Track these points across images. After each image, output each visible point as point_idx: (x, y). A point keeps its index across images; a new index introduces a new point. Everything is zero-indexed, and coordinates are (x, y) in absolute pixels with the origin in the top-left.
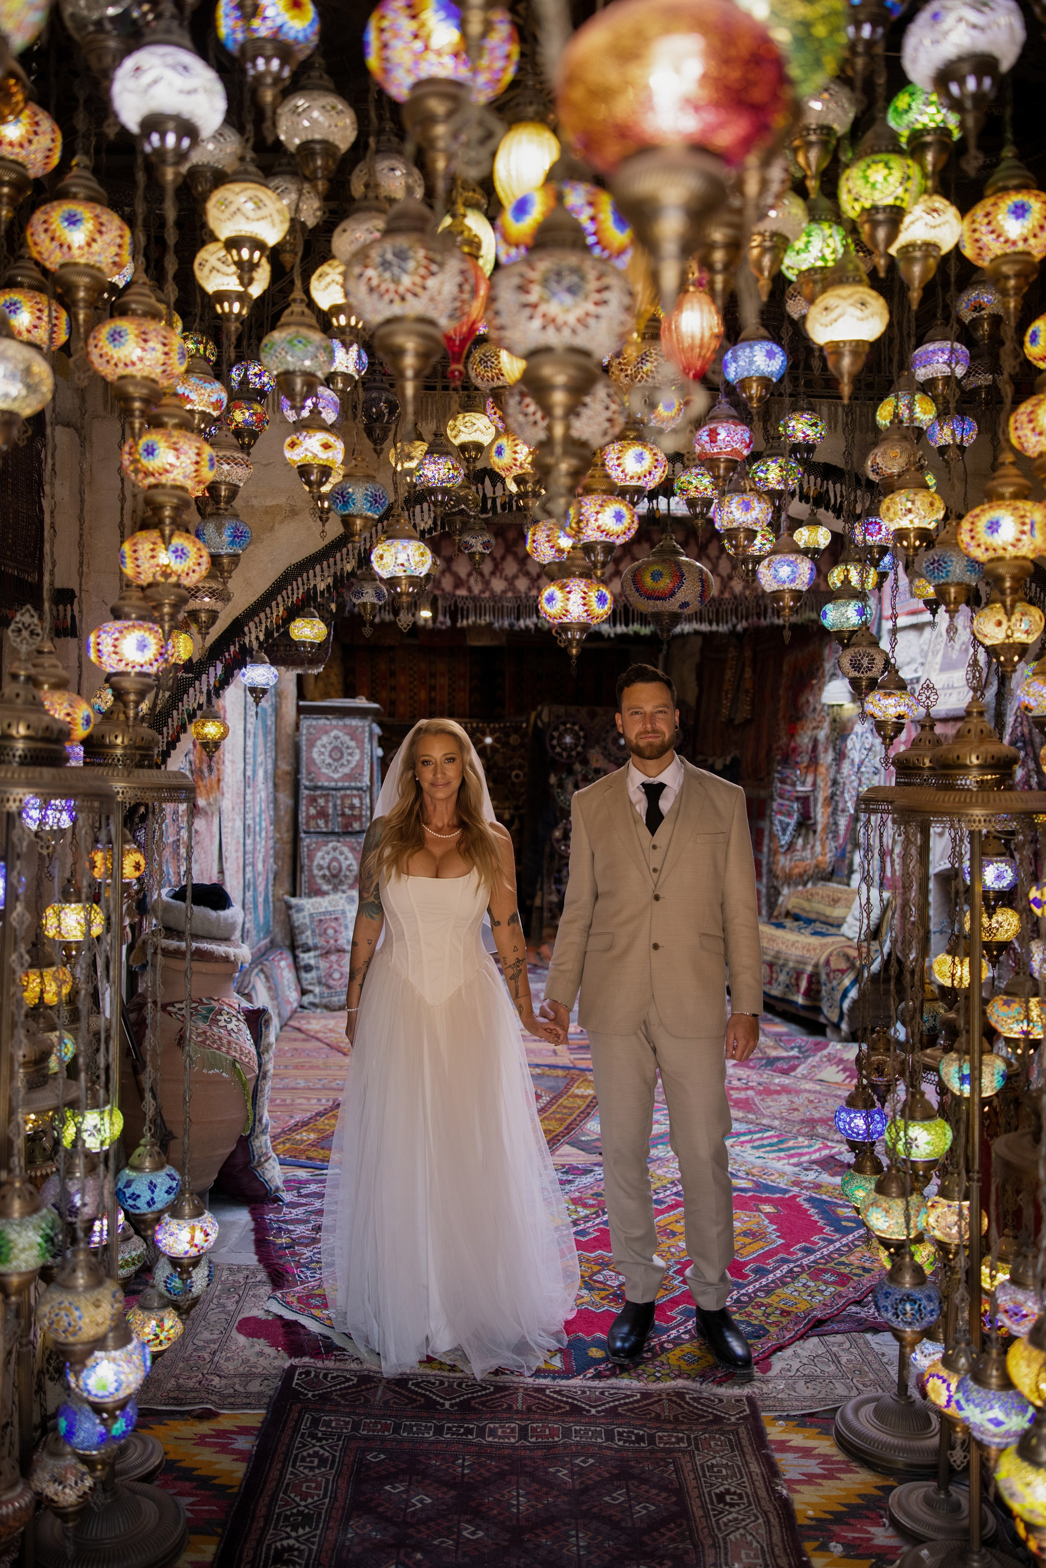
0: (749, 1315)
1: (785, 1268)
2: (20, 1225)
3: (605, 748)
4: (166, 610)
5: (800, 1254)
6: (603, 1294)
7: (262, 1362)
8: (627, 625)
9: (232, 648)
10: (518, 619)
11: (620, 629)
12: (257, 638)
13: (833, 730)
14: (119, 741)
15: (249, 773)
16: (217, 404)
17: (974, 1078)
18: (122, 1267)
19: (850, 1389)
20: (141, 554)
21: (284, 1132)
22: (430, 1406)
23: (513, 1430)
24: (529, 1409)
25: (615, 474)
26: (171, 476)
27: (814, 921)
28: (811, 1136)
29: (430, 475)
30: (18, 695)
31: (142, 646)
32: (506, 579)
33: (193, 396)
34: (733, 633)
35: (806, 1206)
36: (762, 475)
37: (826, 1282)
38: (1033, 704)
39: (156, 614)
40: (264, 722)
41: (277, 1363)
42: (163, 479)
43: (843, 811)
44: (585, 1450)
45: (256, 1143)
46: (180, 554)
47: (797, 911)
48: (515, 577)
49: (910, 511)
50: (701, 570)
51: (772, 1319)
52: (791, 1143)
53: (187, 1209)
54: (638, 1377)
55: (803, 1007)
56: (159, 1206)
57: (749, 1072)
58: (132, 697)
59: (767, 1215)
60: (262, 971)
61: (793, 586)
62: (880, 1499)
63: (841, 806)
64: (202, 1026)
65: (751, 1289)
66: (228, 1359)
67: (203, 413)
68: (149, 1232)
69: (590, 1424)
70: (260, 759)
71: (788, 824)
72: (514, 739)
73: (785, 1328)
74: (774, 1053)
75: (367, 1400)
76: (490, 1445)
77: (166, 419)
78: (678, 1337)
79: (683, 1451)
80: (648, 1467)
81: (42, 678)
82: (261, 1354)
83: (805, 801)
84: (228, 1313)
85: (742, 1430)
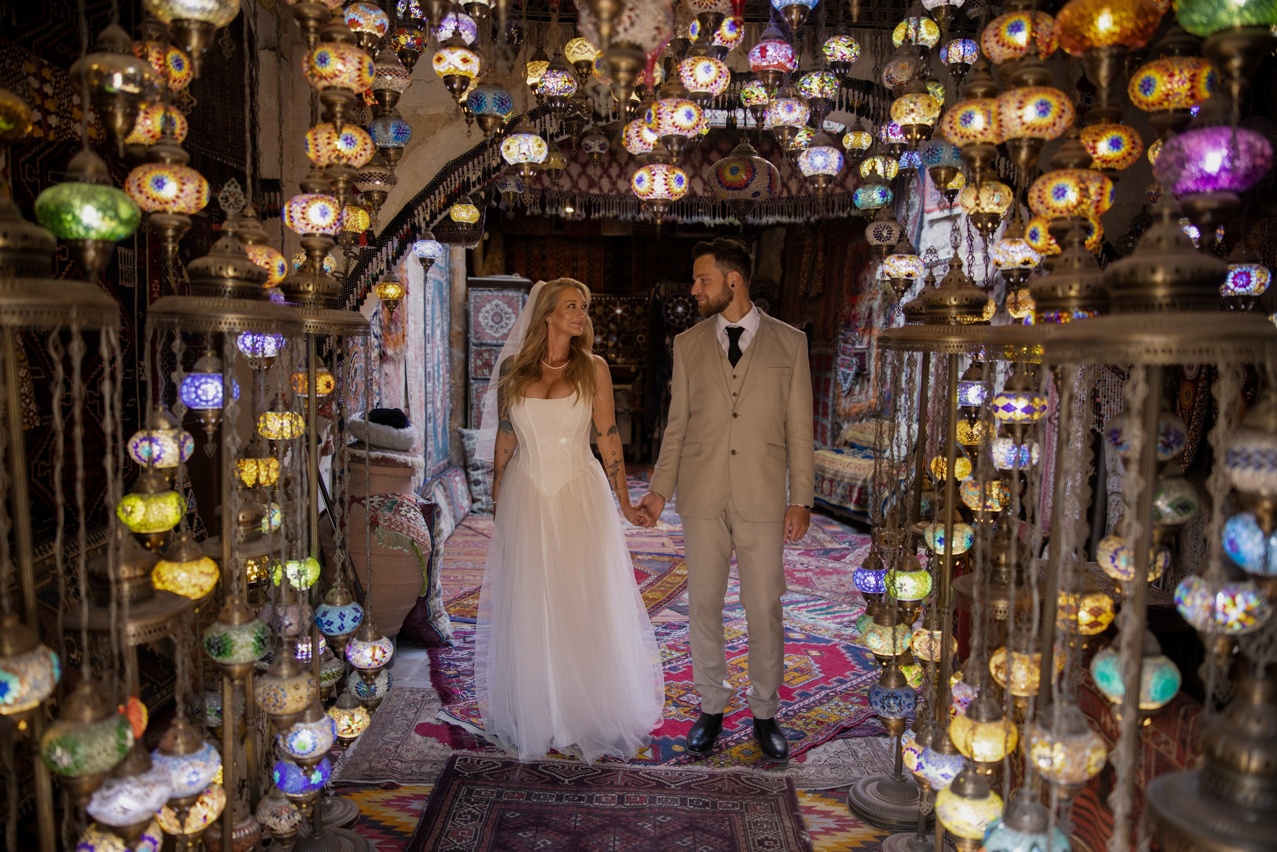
0: (793, 724)
1: (823, 693)
2: (240, 629)
4: (341, 185)
5: (835, 684)
6: (686, 709)
7: (433, 752)
8: (724, 218)
9: (405, 227)
10: (639, 213)
11: (719, 220)
12: (424, 219)
13: (884, 300)
14: (311, 288)
15: (429, 332)
16: (381, 28)
17: (947, 541)
18: (325, 679)
19: (862, 773)
20: (320, 141)
21: (455, 599)
22: (554, 782)
23: (613, 798)
24: (626, 785)
25: (688, 83)
26: (339, 80)
27: (866, 448)
28: (852, 604)
29: (550, 86)
30: (227, 247)
31: (324, 214)
33: (361, 21)
34: (807, 223)
35: (843, 651)
36: (807, 86)
37: (852, 703)
38: (1002, 260)
39: (334, 189)
40: (440, 293)
41: (443, 753)
42: (334, 82)
44: (664, 811)
45: (432, 603)
46: (350, 141)
47: (853, 441)
49: (912, 111)
50: (769, 166)
51: (810, 727)
52: (836, 609)
53: (370, 635)
54: (708, 765)
55: (854, 512)
56: (347, 630)
57: (809, 559)
58: (318, 253)
59: (813, 657)
60: (441, 483)
61: (825, 172)
62: (877, 844)
64: (388, 514)
65: (796, 707)
66: (408, 750)
67: (370, 34)
68: (341, 649)
69: (670, 794)
70: (437, 322)
71: (849, 374)
72: (639, 310)
73: (819, 733)
74: (830, 546)
75: (508, 778)
76: (597, 808)
77: (335, 35)
78: (740, 738)
79: (736, 812)
80: (710, 822)
81: (247, 236)
82: (432, 747)
83: (862, 356)
84: (409, 720)
85: (781, 800)
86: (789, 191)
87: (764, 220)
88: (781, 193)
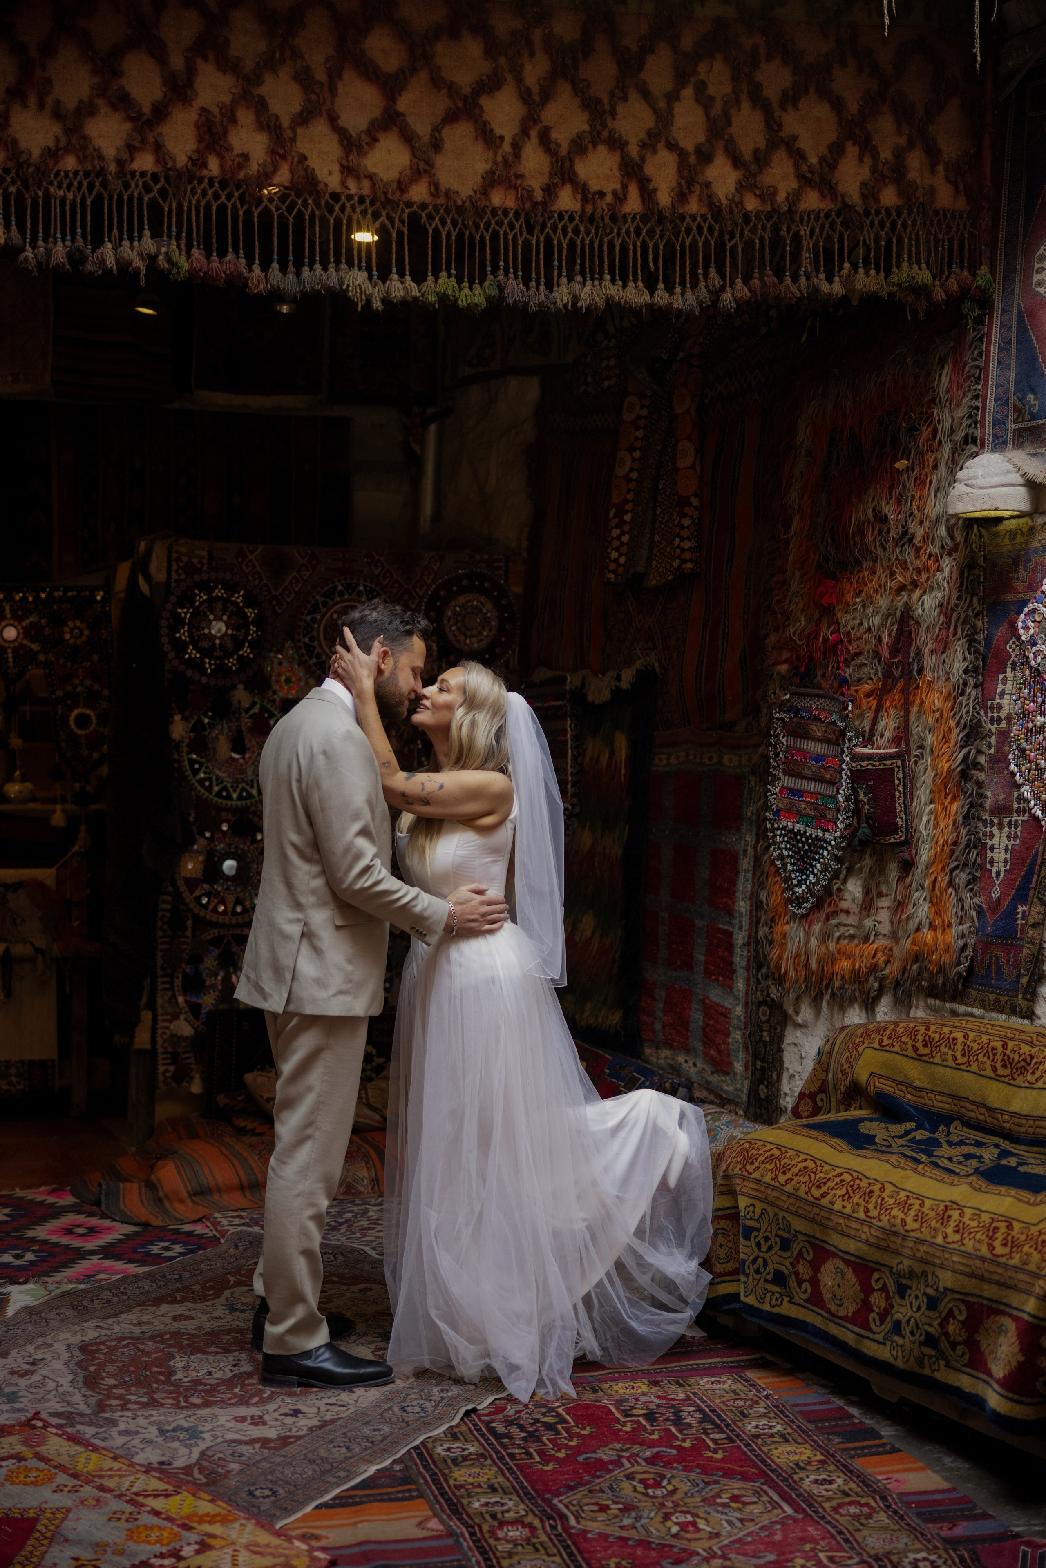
3: (310, 649)
8: (419, 279)
10: (97, 243)
13: (969, 588)
27: (947, 1119)
32: (58, 115)
34: (711, 309)
43: (1001, 810)
48: (87, 110)
63: (991, 797)
71: (818, 843)
72: (74, 632)
86: (648, 193)
87: (563, 294)
88: (620, 198)
